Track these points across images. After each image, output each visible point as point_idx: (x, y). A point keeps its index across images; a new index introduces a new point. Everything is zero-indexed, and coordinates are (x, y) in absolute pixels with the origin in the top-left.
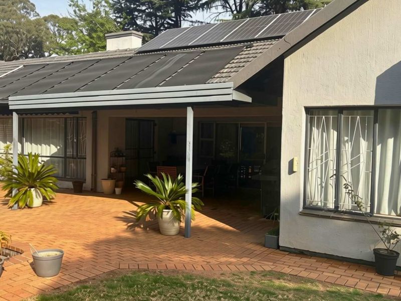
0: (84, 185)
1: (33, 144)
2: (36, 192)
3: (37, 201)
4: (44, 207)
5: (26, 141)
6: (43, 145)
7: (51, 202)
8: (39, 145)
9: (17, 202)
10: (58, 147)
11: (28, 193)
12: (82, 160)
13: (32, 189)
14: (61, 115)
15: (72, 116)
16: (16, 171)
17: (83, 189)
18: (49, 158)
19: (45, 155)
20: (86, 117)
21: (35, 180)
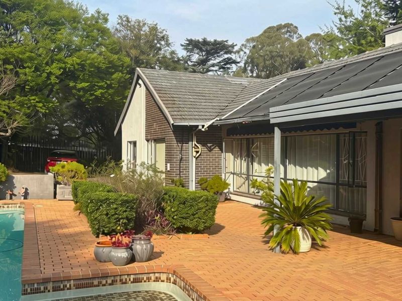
0: (364, 222)
1: (297, 167)
2: (304, 232)
3: (305, 245)
4: (314, 252)
5: (290, 163)
6: (309, 168)
7: (323, 246)
8: (304, 168)
9: (279, 244)
10: (328, 171)
11: (293, 232)
12: (360, 188)
13: (299, 228)
14: (333, 131)
15: (347, 131)
16: (278, 203)
17: (363, 228)
18: (316, 184)
19: (312, 180)
20: (366, 132)
21: (302, 216)
